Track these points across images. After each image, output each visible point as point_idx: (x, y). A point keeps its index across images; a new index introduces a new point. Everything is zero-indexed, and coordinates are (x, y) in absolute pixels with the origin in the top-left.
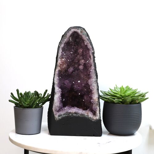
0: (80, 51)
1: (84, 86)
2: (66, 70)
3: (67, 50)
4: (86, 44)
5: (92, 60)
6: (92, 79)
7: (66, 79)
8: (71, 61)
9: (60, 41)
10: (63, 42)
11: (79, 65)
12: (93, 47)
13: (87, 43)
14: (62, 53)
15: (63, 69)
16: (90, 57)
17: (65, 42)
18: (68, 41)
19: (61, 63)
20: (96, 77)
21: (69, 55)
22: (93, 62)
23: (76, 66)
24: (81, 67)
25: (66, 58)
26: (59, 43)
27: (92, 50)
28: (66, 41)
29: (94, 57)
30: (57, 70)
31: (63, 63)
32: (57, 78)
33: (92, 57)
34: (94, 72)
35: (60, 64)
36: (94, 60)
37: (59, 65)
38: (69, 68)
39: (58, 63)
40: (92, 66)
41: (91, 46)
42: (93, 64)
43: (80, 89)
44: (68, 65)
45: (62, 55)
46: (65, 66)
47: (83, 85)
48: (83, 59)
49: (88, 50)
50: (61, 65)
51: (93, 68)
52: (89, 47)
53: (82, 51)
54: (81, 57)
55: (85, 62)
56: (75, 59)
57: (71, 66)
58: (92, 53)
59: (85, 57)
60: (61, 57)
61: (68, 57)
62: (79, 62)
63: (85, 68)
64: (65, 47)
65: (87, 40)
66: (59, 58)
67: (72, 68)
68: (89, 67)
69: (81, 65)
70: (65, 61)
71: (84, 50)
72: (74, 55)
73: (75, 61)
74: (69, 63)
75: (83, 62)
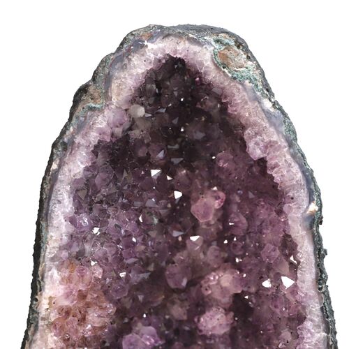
0: (207, 207)
3: (110, 200)
4: (256, 152)
5: (308, 275)
8: (139, 287)
9: (63, 133)
10: (78, 139)
11: (201, 305)
12: (309, 178)
13: (269, 145)
14: (72, 221)
15: (85, 341)
17: (94, 137)
18: (119, 131)
19: (66, 303)
21: (129, 236)
22: (312, 293)
23: (178, 312)
24: (215, 322)
25: (102, 261)
26: (54, 146)
27: (302, 195)
28: (102, 132)
29: (320, 253)
31: (82, 296)
33: (305, 249)
35: (61, 309)
36: (321, 278)
37: (53, 317)
39: (44, 304)
40: (308, 324)
41: (295, 168)
42: (314, 308)
44: (121, 312)
45: (77, 237)
46: (95, 318)
48: (229, 262)
49: (274, 195)
50: (67, 312)
52: (285, 172)
53: (216, 204)
54: (212, 247)
55: (245, 289)
56: (174, 263)
57: (145, 316)
58: (305, 219)
59: (240, 251)
60: (65, 254)
61: (121, 254)
62: (198, 286)
63: (239, 331)
64: (94, 176)
65: (265, 124)
66: (52, 259)
67: (151, 328)
68: (275, 327)
69: (214, 309)
70: (97, 279)
71: (237, 199)
72: (166, 233)
73: (173, 275)
74: (125, 297)
75: (226, 288)
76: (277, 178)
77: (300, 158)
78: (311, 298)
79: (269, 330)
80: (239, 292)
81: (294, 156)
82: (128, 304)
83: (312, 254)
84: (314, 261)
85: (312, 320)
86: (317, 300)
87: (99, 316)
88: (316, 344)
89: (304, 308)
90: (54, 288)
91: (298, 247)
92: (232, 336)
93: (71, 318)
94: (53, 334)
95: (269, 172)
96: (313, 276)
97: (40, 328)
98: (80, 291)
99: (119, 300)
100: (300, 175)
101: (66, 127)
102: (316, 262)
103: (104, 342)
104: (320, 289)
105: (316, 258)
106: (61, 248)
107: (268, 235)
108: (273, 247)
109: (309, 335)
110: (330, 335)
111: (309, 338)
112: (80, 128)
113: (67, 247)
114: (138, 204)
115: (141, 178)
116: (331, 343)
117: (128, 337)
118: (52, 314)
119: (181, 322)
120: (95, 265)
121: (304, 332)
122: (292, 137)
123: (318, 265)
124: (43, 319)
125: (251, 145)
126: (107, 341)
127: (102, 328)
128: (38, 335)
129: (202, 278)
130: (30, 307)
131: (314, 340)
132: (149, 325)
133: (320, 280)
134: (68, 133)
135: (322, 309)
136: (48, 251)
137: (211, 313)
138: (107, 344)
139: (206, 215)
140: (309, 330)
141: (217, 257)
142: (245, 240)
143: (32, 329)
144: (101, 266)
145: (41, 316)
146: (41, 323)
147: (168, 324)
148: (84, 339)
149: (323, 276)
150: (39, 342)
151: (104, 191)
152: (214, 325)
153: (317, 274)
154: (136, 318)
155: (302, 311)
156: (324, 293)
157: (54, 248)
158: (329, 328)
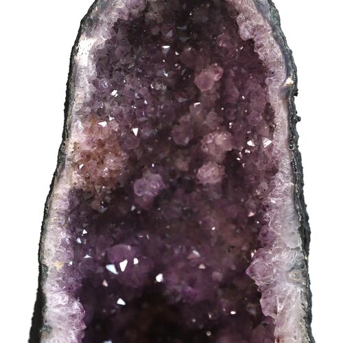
0: (207, 79)
1: (223, 285)
2: (121, 191)
3: (125, 69)
4: (245, 33)
5: (282, 136)
6: (279, 251)
7: (122, 240)
8: (149, 141)
10: (102, 17)
11: (200, 160)
12: (288, 56)
13: (256, 29)
14: (95, 83)
15: (103, 181)
16: (269, 113)
17: (114, 16)
18: (135, 12)
19: (87, 148)
20: (300, 244)
21: (142, 98)
22: (285, 150)
23: (182, 165)
24: (210, 174)
25: (119, 117)
26: (83, 22)
27: (281, 70)
28: (121, 12)
29: (293, 119)
30: (63, 189)
31: (101, 144)
32: (64, 235)
33: (281, 115)
34: (291, 209)
35: (83, 153)
36: (293, 138)
37: (77, 158)
38: (140, 176)
39: (70, 148)
40: (279, 175)
41: (277, 49)
42: (285, 163)
43: (198, 298)
44: (133, 161)
45: (99, 96)
46: (111, 163)
47: (218, 275)
48: (224, 126)
49: (259, 70)
50: (87, 156)
51: (284, 182)
53: (216, 78)
54: (211, 112)
55: (235, 148)
56: (179, 124)
57: (153, 165)
58: (282, 90)
59: (233, 116)
60: (88, 109)
61: (134, 113)
62: (198, 145)
63: (230, 182)
64: (114, 49)
65: (254, 10)
66: (78, 113)
67: (158, 176)
68: (256, 178)
69: (210, 163)
70: (114, 132)
71: (233, 74)
72: (173, 99)
73: (178, 134)
74: (137, 148)
75: (219, 146)
76: (261, 56)
77: (281, 40)
78: (283, 154)
79: (252, 181)
80: (230, 149)
81: (276, 38)
82: (139, 155)
83: (286, 119)
84: (287, 125)
85: (282, 172)
86: (288, 156)
87: (115, 162)
88: (285, 191)
89: (277, 162)
90: (78, 136)
91: (276, 114)
92: (223, 186)
93: (91, 161)
94: (76, 172)
95: (255, 51)
96: (286, 137)
97: (66, 166)
98: (99, 140)
99: (132, 150)
100: (280, 54)
101: (92, 8)
102: (289, 125)
103: (119, 184)
104: (291, 148)
105: (289, 123)
106: (85, 105)
107: (254, 104)
108: (256, 113)
109: (280, 184)
110: (296, 185)
111: (280, 186)
112: (103, 8)
113: (90, 104)
114: (150, 73)
115: (153, 52)
116: (297, 191)
117: (139, 181)
118: (76, 156)
119: (183, 173)
120: (112, 120)
121: (276, 182)
122: (276, 22)
123: (291, 129)
124: (69, 160)
125: (242, 28)
126: (122, 183)
127: (117, 171)
128: (65, 172)
129: (201, 138)
130: (59, 150)
131: (284, 188)
132: (157, 173)
133: (291, 140)
134: (93, 11)
135: (291, 164)
136: (74, 106)
137: (207, 166)
138: (121, 186)
139: (205, 85)
140: (280, 180)
141: (214, 121)
142: (237, 107)
143: (60, 167)
144: (117, 122)
145: (67, 157)
146: (67, 163)
147: (173, 174)
148: (101, 178)
149: (294, 137)
150: (65, 178)
151: (123, 61)
152: (209, 175)
153: (289, 135)
154: (146, 167)
155: (276, 165)
156: (293, 151)
157: (79, 104)
158: (296, 180)
